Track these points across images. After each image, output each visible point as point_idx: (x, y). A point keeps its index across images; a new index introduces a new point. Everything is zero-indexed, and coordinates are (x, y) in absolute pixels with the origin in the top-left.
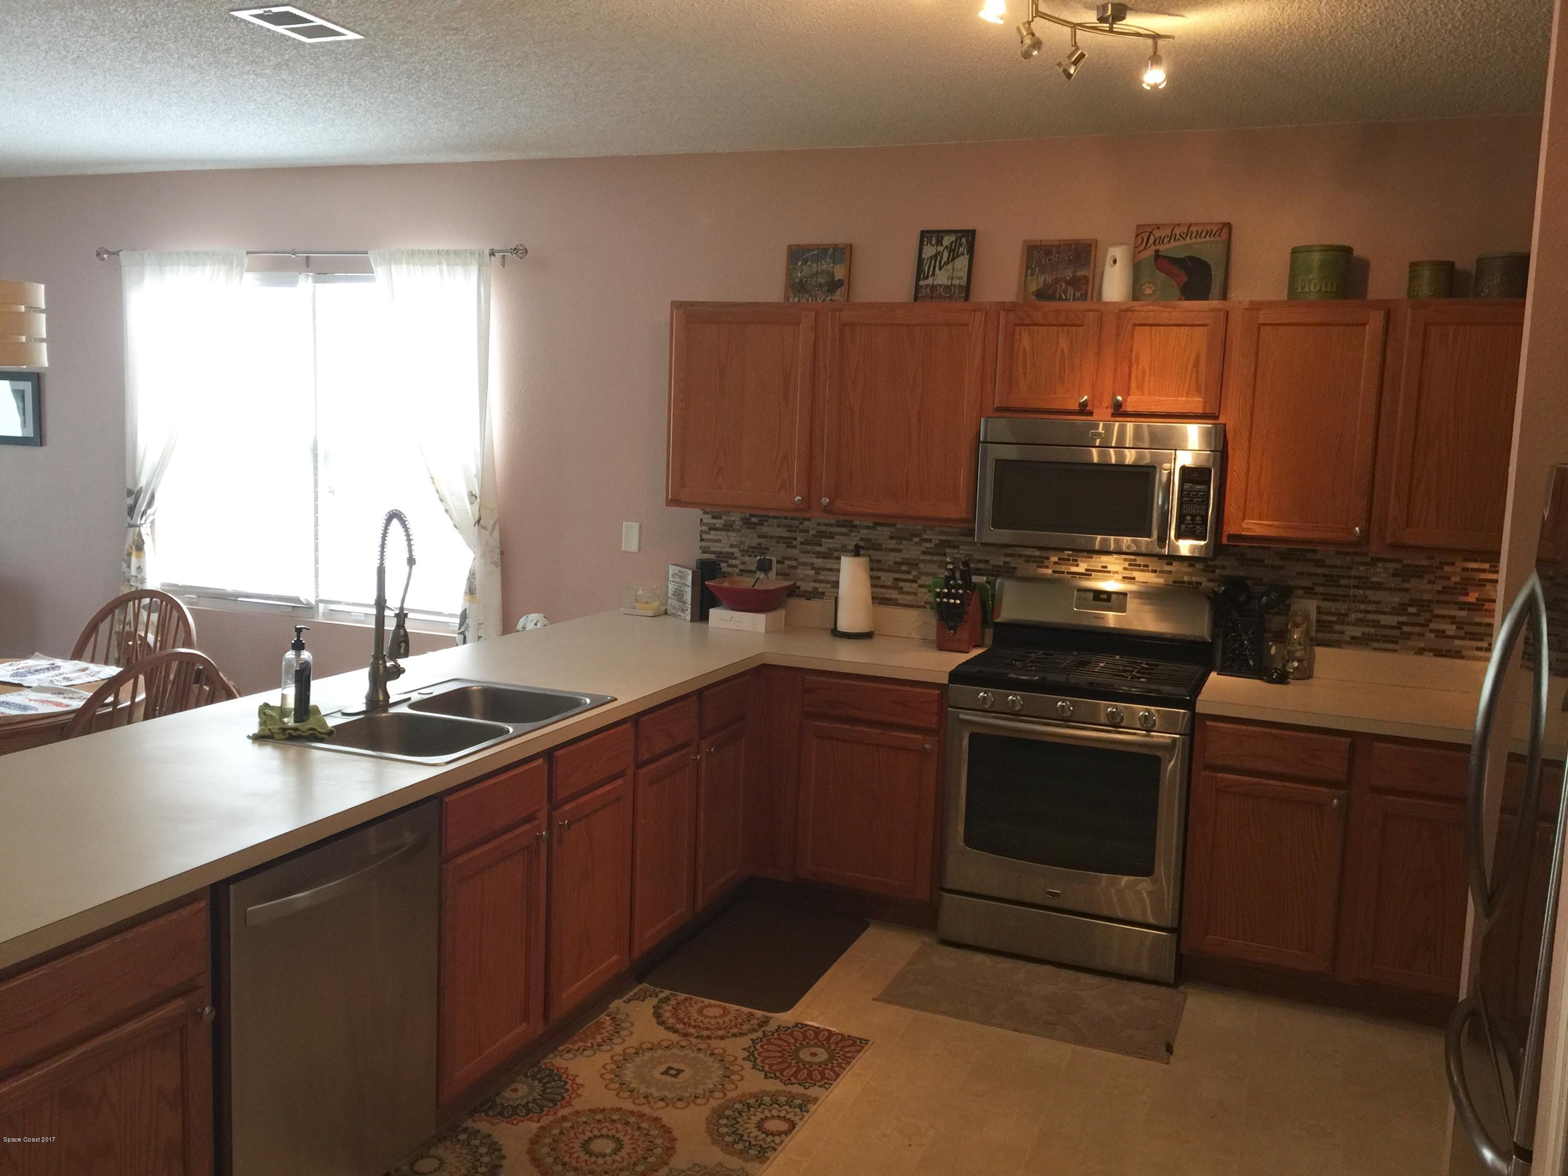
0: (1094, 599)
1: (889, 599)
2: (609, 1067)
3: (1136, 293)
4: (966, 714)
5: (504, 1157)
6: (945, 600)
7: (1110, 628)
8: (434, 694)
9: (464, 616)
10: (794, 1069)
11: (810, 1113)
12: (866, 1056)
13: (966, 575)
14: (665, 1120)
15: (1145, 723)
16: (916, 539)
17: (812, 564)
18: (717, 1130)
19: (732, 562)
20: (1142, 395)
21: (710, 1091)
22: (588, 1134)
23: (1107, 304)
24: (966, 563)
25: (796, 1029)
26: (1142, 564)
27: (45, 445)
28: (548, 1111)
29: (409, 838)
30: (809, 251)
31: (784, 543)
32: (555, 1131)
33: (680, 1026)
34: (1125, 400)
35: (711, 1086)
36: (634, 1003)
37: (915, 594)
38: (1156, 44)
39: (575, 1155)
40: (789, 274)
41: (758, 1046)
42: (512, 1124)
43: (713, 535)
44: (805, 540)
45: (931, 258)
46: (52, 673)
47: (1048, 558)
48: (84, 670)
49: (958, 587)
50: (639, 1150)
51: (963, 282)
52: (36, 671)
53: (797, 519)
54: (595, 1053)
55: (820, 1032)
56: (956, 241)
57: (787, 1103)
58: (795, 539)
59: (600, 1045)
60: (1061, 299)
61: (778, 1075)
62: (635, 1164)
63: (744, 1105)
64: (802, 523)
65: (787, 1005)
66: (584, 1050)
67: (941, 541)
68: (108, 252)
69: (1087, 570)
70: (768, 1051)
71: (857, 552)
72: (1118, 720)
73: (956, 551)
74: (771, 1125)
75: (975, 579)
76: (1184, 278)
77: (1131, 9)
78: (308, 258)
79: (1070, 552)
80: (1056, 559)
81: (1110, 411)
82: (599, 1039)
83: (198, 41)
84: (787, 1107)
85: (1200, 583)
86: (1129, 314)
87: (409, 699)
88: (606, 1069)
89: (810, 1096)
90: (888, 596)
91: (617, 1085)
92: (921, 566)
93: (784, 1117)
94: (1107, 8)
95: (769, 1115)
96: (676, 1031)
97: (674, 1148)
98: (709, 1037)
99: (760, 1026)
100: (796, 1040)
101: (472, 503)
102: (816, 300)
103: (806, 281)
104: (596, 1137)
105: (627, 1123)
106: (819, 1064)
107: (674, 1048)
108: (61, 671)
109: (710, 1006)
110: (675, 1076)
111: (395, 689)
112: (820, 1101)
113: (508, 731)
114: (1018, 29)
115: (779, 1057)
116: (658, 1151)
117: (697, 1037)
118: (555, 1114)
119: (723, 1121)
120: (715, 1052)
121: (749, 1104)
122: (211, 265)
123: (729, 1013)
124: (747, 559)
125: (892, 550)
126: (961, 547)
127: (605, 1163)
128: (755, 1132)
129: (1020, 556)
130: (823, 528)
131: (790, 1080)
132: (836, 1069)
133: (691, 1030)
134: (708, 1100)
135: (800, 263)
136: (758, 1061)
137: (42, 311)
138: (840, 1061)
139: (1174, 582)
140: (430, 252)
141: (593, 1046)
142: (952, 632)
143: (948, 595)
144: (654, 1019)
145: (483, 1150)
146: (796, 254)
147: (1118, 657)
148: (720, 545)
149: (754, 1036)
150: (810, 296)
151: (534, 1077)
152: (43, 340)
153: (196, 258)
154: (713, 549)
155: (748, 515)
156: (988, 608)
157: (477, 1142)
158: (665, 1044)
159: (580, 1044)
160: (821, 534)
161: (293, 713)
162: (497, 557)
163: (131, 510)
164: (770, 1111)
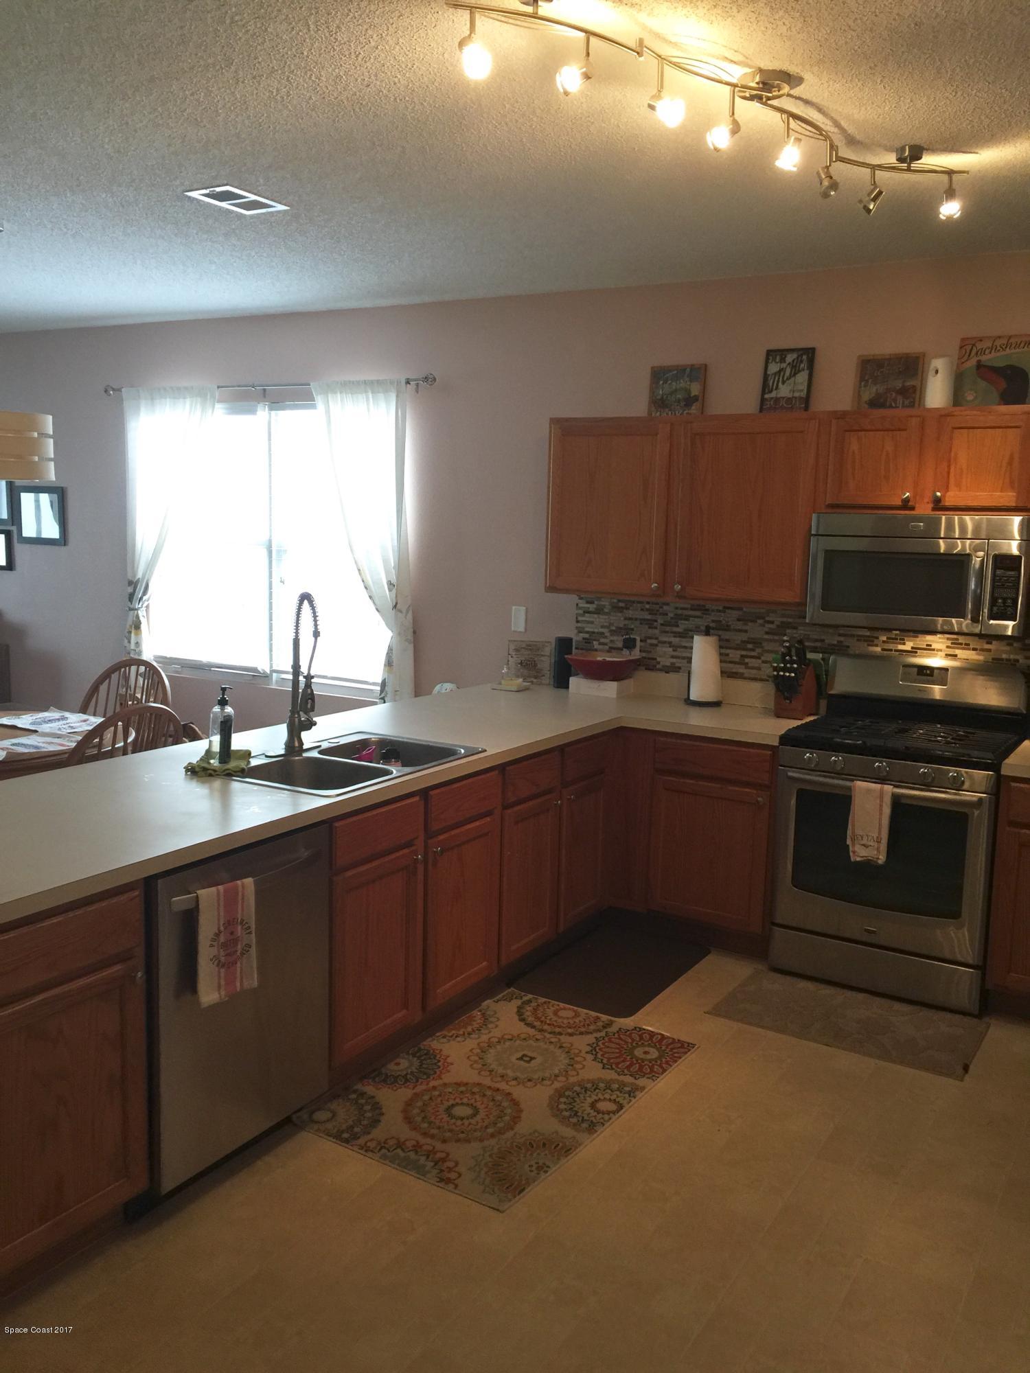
0: (919, 674)
1: (736, 673)
2: (475, 1051)
3: (957, 397)
4: (793, 772)
5: (383, 1114)
6: (782, 673)
7: (937, 700)
8: (341, 743)
9: (383, 685)
10: (628, 1063)
11: (637, 1098)
12: (691, 1057)
13: (801, 654)
14: (515, 1096)
15: (954, 783)
16: (760, 621)
17: (670, 643)
18: (557, 1106)
19: (602, 640)
20: (960, 491)
21: (555, 1076)
22: (451, 1102)
23: (930, 410)
24: (800, 642)
25: (635, 1032)
26: (964, 642)
27: (67, 545)
28: (422, 1083)
29: (304, 854)
30: (670, 371)
31: (646, 624)
32: (426, 1097)
33: (537, 1024)
34: (944, 496)
35: (557, 1072)
36: (501, 1003)
37: (759, 669)
38: (951, 180)
39: (440, 1117)
40: (652, 391)
41: (600, 1043)
42: (392, 1089)
43: (587, 617)
44: (665, 622)
45: (775, 374)
46: (61, 722)
47: (877, 638)
48: (85, 721)
49: (792, 662)
50: (491, 1117)
51: (803, 394)
52: (49, 721)
53: (657, 604)
54: (465, 1039)
55: (654, 1035)
56: (798, 358)
57: (618, 1089)
58: (656, 621)
59: (469, 1034)
60: (891, 407)
61: (614, 1067)
62: (486, 1127)
63: (582, 1089)
64: (662, 607)
65: (630, 1011)
66: (456, 1037)
67: (782, 622)
68: (113, 390)
69: (912, 648)
70: (608, 1047)
71: (707, 632)
72: (930, 780)
73: (795, 631)
74: (602, 1106)
75: (810, 656)
76: (1003, 385)
77: (927, 150)
78: (265, 390)
79: (897, 632)
80: (885, 639)
81: (931, 506)
82: (469, 1029)
83: (164, 217)
84: (618, 1093)
85: (1018, 661)
86: (949, 418)
87: (320, 746)
88: (473, 1053)
89: (638, 1086)
90: (734, 670)
91: (480, 1066)
92: (765, 644)
93: (615, 1100)
94: (905, 150)
95: (602, 1098)
96: (533, 1027)
97: (520, 1117)
98: (560, 1034)
99: (604, 1027)
100: (633, 1040)
101: (390, 590)
102: (675, 414)
103: (667, 397)
104: (457, 1104)
105: (484, 1095)
106: (650, 1061)
107: (530, 1039)
108: (68, 722)
109: (565, 1009)
110: (528, 1062)
111: (309, 738)
112: (646, 1090)
113: (392, 773)
114: (818, 173)
115: (617, 1053)
116: (507, 1118)
117: (550, 1033)
118: (427, 1084)
119: (562, 1100)
120: (564, 1045)
121: (586, 1087)
122: (190, 397)
123: (579, 1016)
124: (615, 638)
125: (740, 631)
126: (800, 628)
127: (463, 1124)
128: (588, 1110)
129: (853, 636)
130: (680, 612)
131: (623, 1071)
132: (664, 1065)
133: (546, 1027)
134: (553, 1083)
135: (661, 382)
136: (599, 1055)
137: (50, 437)
138: (668, 1059)
139: (993, 659)
140: (358, 382)
141: (464, 1034)
142: (788, 701)
143: (784, 669)
144: (517, 1017)
145: (368, 1107)
146: (658, 375)
147: (939, 726)
148: (592, 626)
149: (598, 1035)
150: (670, 410)
151: (414, 1055)
152: (51, 460)
153: (178, 393)
154: (587, 629)
155: (615, 601)
156: (822, 681)
157: (363, 1101)
158: (523, 1036)
159: (453, 1032)
160: (678, 617)
161: (218, 756)
162: (410, 636)
163: (131, 597)
164: (603, 1095)
